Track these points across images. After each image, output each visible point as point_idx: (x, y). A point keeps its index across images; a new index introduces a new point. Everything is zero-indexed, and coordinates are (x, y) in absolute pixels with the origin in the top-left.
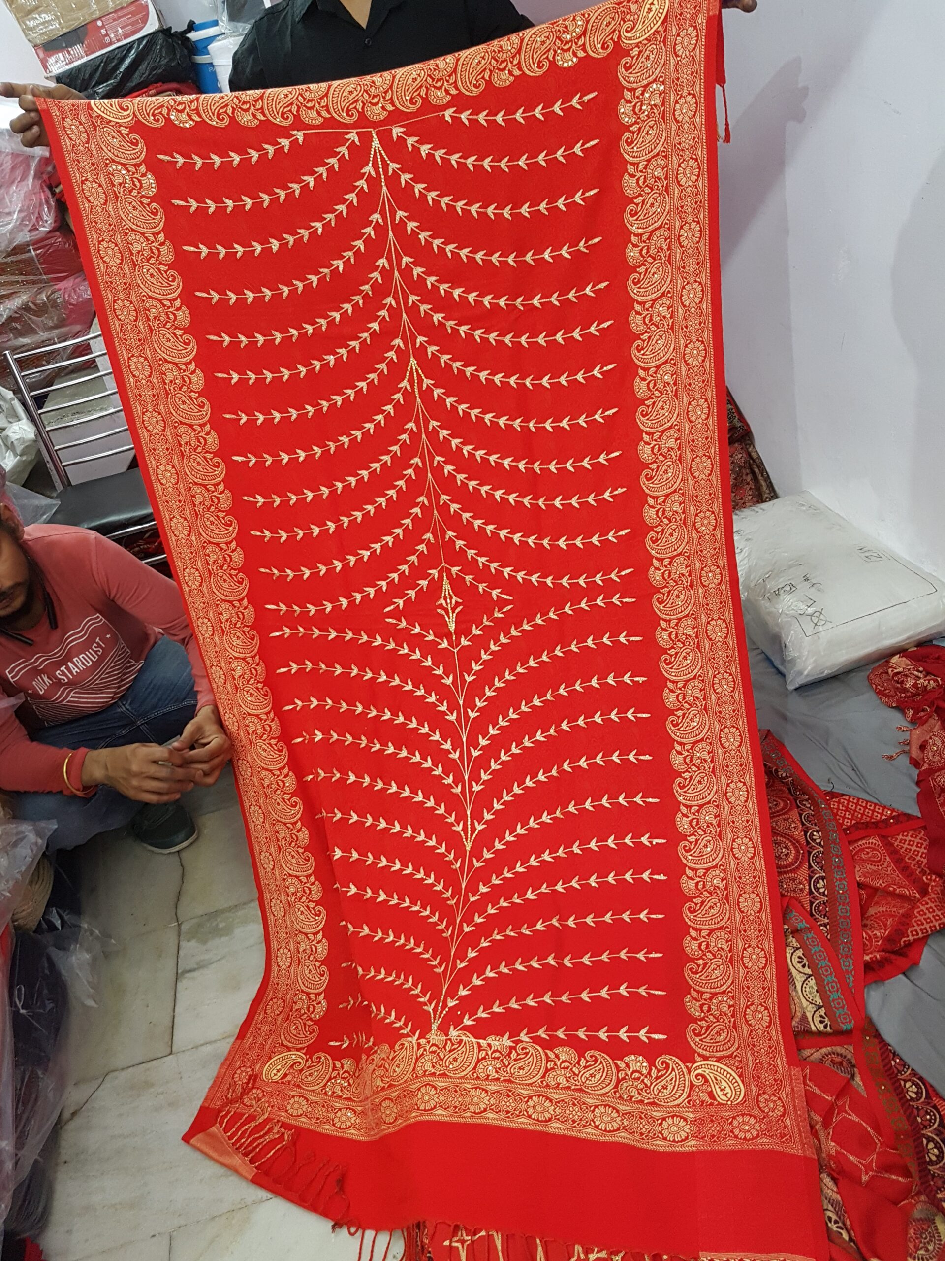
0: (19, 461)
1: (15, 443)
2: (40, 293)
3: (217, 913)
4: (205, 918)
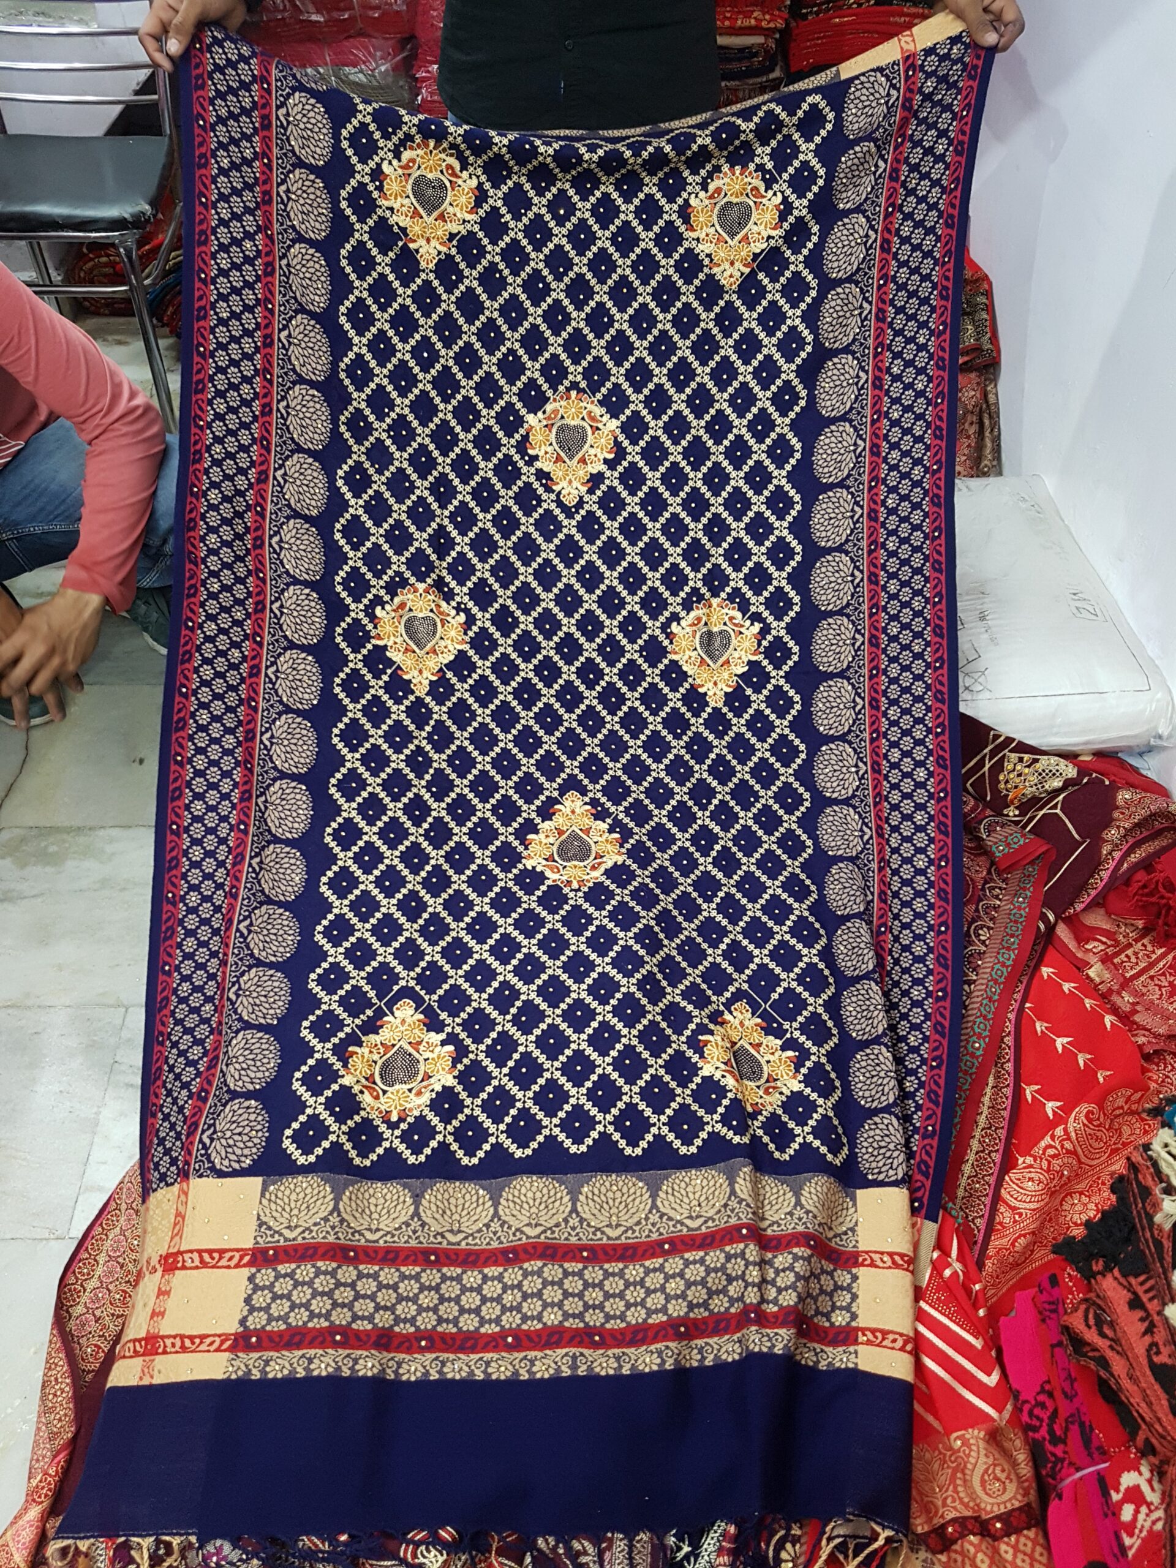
3: (53, 830)
4: (34, 832)
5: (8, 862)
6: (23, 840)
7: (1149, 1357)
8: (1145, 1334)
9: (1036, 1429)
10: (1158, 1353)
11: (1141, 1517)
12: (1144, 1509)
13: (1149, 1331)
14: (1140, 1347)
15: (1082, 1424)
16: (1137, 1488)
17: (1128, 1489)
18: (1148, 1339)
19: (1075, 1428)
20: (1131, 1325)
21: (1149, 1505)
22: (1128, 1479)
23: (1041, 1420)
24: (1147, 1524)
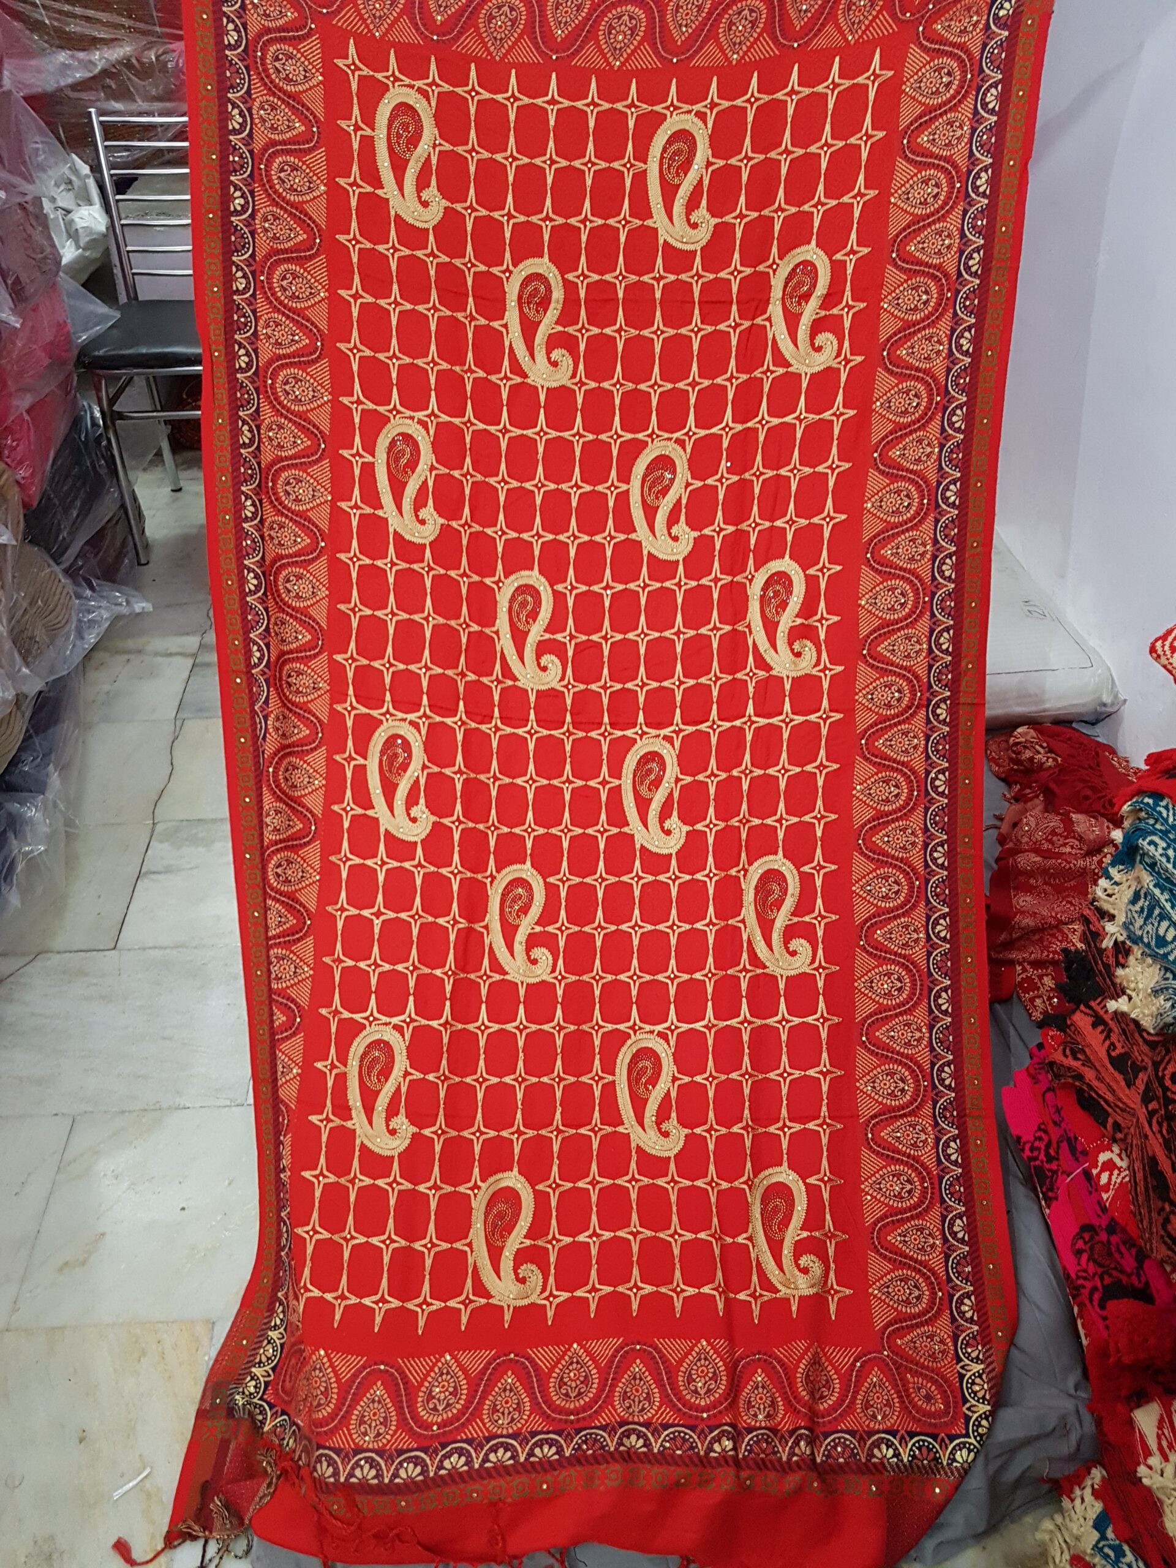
0: (81, 256)
1: (80, 231)
2: (149, 49)
4: (185, 824)
5: (166, 846)
6: (177, 830)
7: (1109, 1055)
8: (1104, 1041)
9: (1036, 1159)
10: (1115, 1048)
11: (1114, 1178)
12: (1116, 1172)
13: (1108, 1037)
14: (1103, 1053)
15: (1069, 1140)
16: (1111, 1160)
17: (1104, 1163)
18: (1107, 1043)
19: (1064, 1145)
20: (1094, 1040)
21: (1119, 1169)
22: (1103, 1157)
23: (1039, 1149)
24: (1119, 1181)
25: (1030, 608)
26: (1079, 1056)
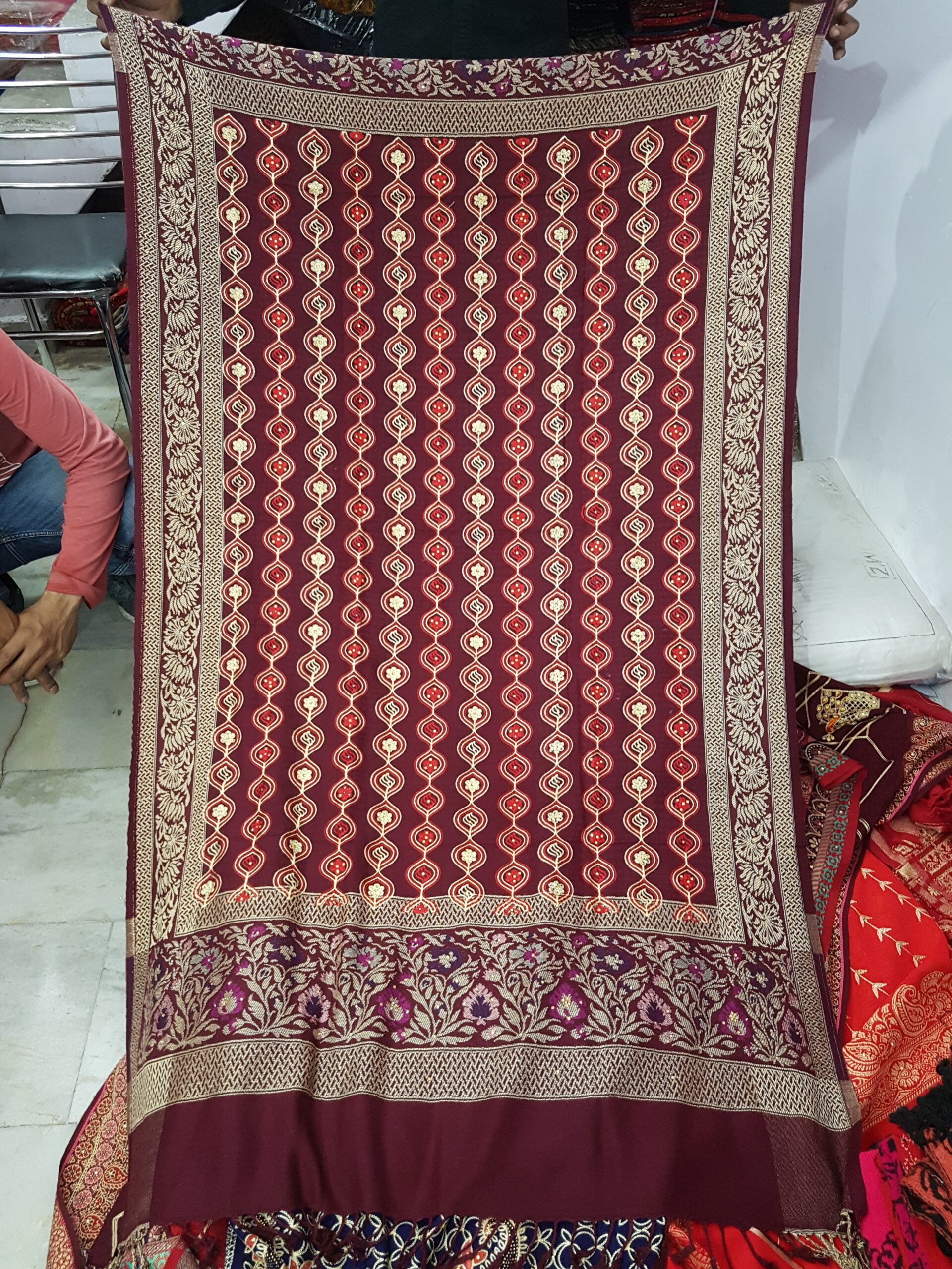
3: (48, 773)
4: (34, 774)
5: (12, 801)
6: (25, 782)
25: (872, 565)
26: (941, 1193)
